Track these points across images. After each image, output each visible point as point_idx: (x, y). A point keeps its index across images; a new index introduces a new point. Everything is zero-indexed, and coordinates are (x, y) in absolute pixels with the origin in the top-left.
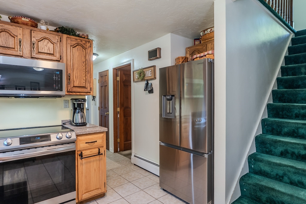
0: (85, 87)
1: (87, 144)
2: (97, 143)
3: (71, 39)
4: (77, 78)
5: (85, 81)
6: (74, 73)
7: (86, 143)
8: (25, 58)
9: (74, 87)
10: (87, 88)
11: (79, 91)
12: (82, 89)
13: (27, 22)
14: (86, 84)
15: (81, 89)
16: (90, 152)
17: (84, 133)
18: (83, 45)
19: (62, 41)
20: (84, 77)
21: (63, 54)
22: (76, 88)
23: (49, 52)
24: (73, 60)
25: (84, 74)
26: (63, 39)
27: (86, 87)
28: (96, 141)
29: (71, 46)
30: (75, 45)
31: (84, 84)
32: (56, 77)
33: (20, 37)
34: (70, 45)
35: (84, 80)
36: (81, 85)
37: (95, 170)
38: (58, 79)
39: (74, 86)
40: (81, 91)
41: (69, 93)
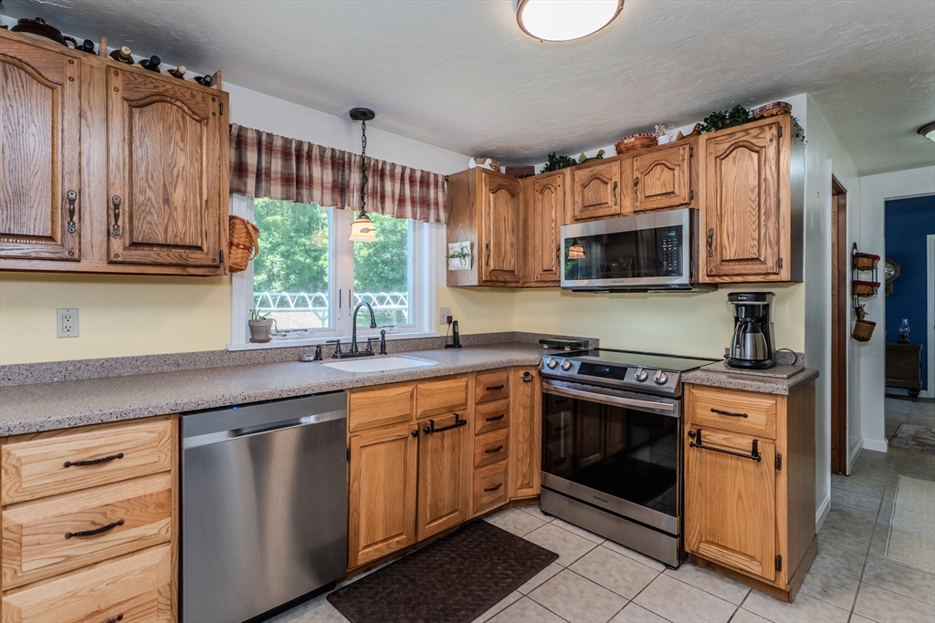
0: (758, 259)
1: (715, 414)
2: (747, 422)
3: (717, 139)
4: (733, 239)
5: (756, 243)
6: (724, 225)
7: (713, 410)
8: (625, 216)
9: (725, 263)
10: (764, 263)
11: (738, 272)
12: (747, 266)
13: (632, 143)
14: (759, 251)
15: (743, 266)
16: (725, 439)
17: (704, 383)
18: (752, 141)
19: (695, 155)
20: (754, 231)
21: (697, 185)
22: (731, 264)
23: (664, 191)
24: (721, 191)
25: (754, 222)
26: (698, 147)
27: (762, 259)
28: (745, 416)
29: (716, 158)
30: (728, 152)
31: (755, 250)
32: (667, 244)
33: (616, 178)
34: (713, 157)
35: (753, 239)
36: (743, 253)
37: (740, 496)
38: (672, 248)
39: (723, 261)
40: (744, 272)
41: (711, 278)
